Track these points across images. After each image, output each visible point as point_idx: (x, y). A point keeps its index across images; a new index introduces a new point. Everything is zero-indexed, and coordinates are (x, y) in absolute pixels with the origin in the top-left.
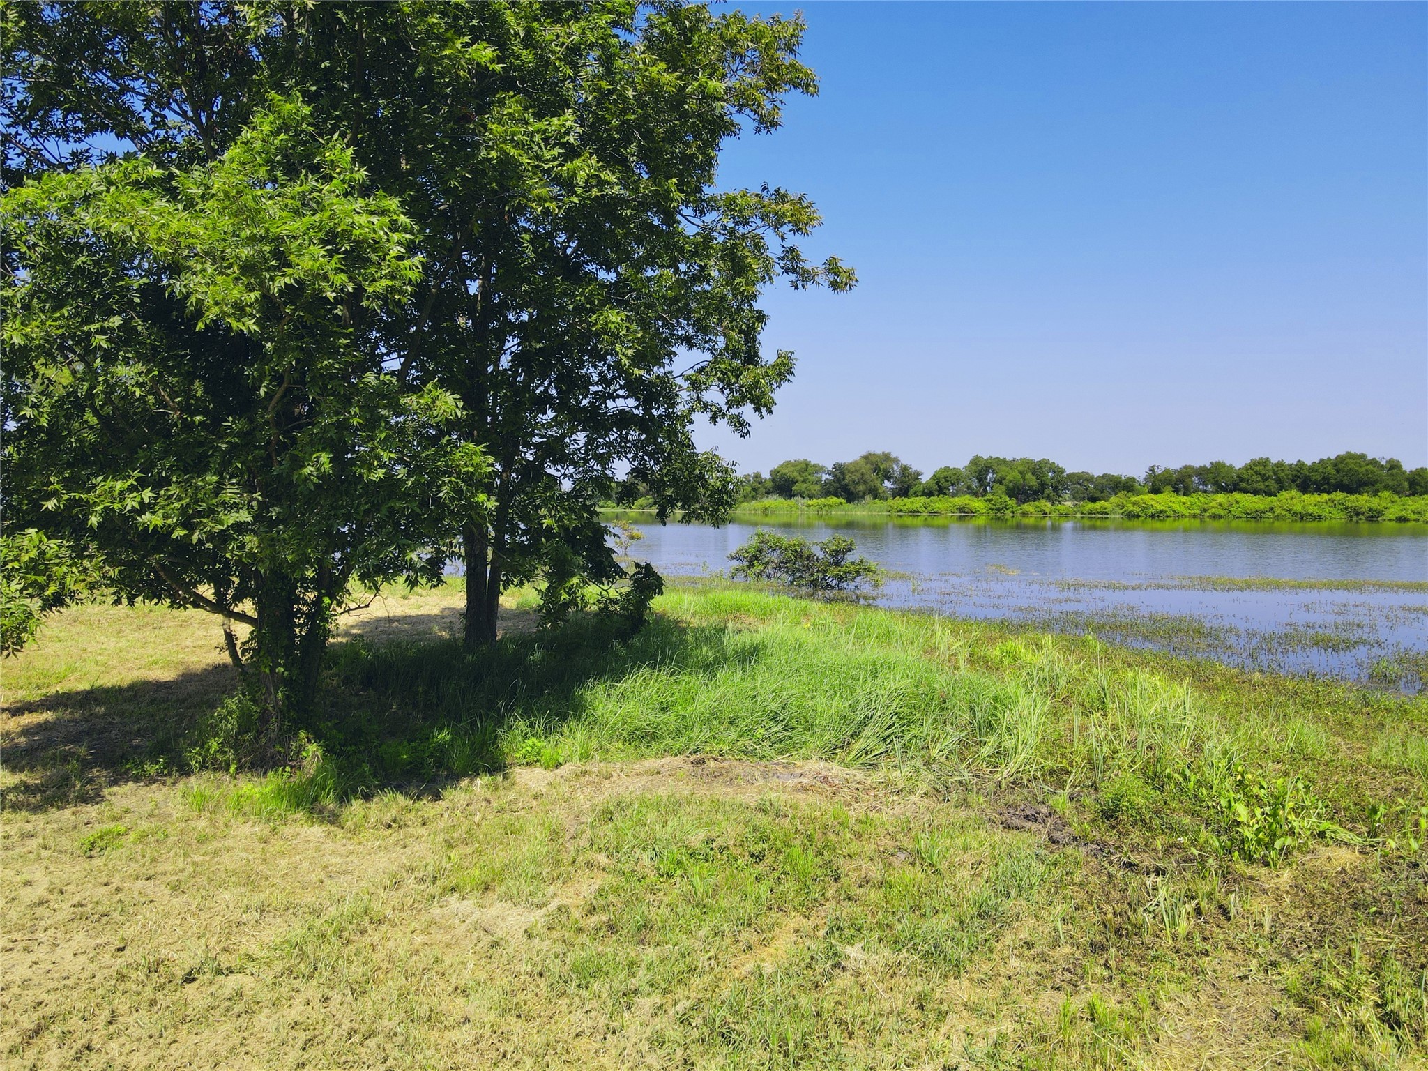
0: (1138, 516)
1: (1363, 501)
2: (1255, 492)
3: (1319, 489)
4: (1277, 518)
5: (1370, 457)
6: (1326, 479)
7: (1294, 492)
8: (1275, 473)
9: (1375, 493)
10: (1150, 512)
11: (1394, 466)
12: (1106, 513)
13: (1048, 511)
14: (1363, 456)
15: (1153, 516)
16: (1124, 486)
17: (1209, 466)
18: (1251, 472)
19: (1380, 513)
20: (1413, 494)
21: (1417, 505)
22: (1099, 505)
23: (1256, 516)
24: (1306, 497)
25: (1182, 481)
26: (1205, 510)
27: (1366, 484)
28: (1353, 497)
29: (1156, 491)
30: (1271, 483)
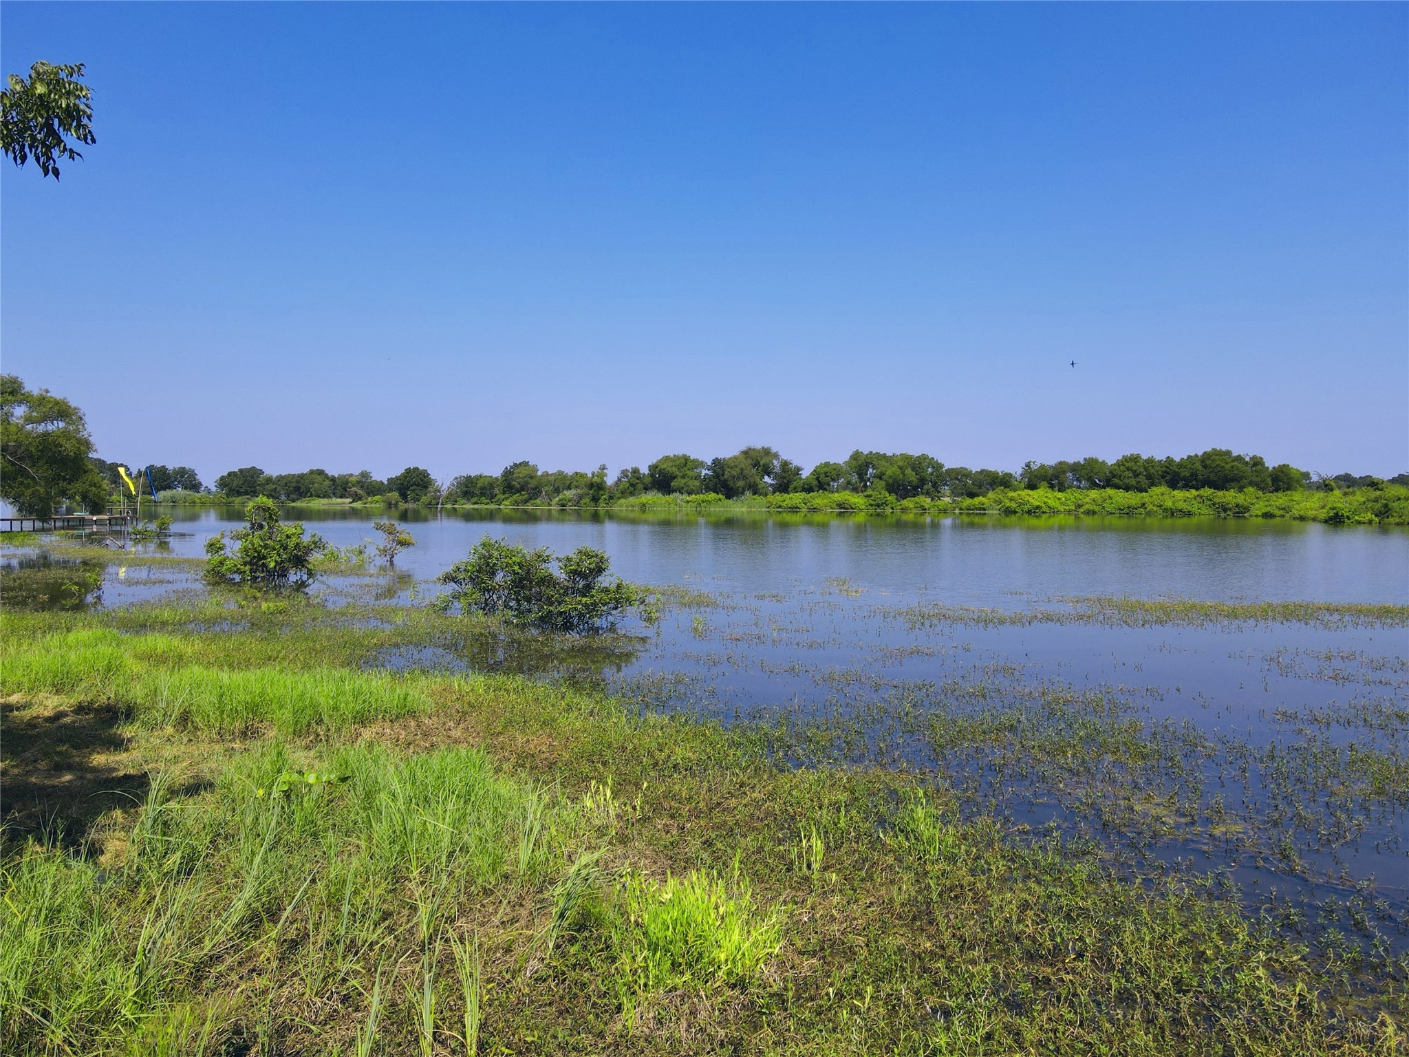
0: (1015, 512)
1: (1230, 496)
2: (1127, 489)
3: (1187, 486)
4: (1149, 514)
5: (1235, 454)
6: (1194, 475)
7: (1164, 489)
8: (1146, 469)
9: (1241, 489)
10: (1026, 508)
11: (1257, 462)
12: (984, 509)
13: (927, 507)
14: (1228, 453)
15: (1029, 512)
16: (1002, 482)
17: (1082, 462)
18: (1122, 468)
19: (1247, 509)
20: (1277, 490)
21: (1281, 501)
22: (977, 500)
23: (1127, 512)
24: (1176, 492)
25: (1057, 477)
26: (1080, 506)
27: (1232, 480)
28: (1220, 493)
29: (1032, 486)
30: (1142, 479)
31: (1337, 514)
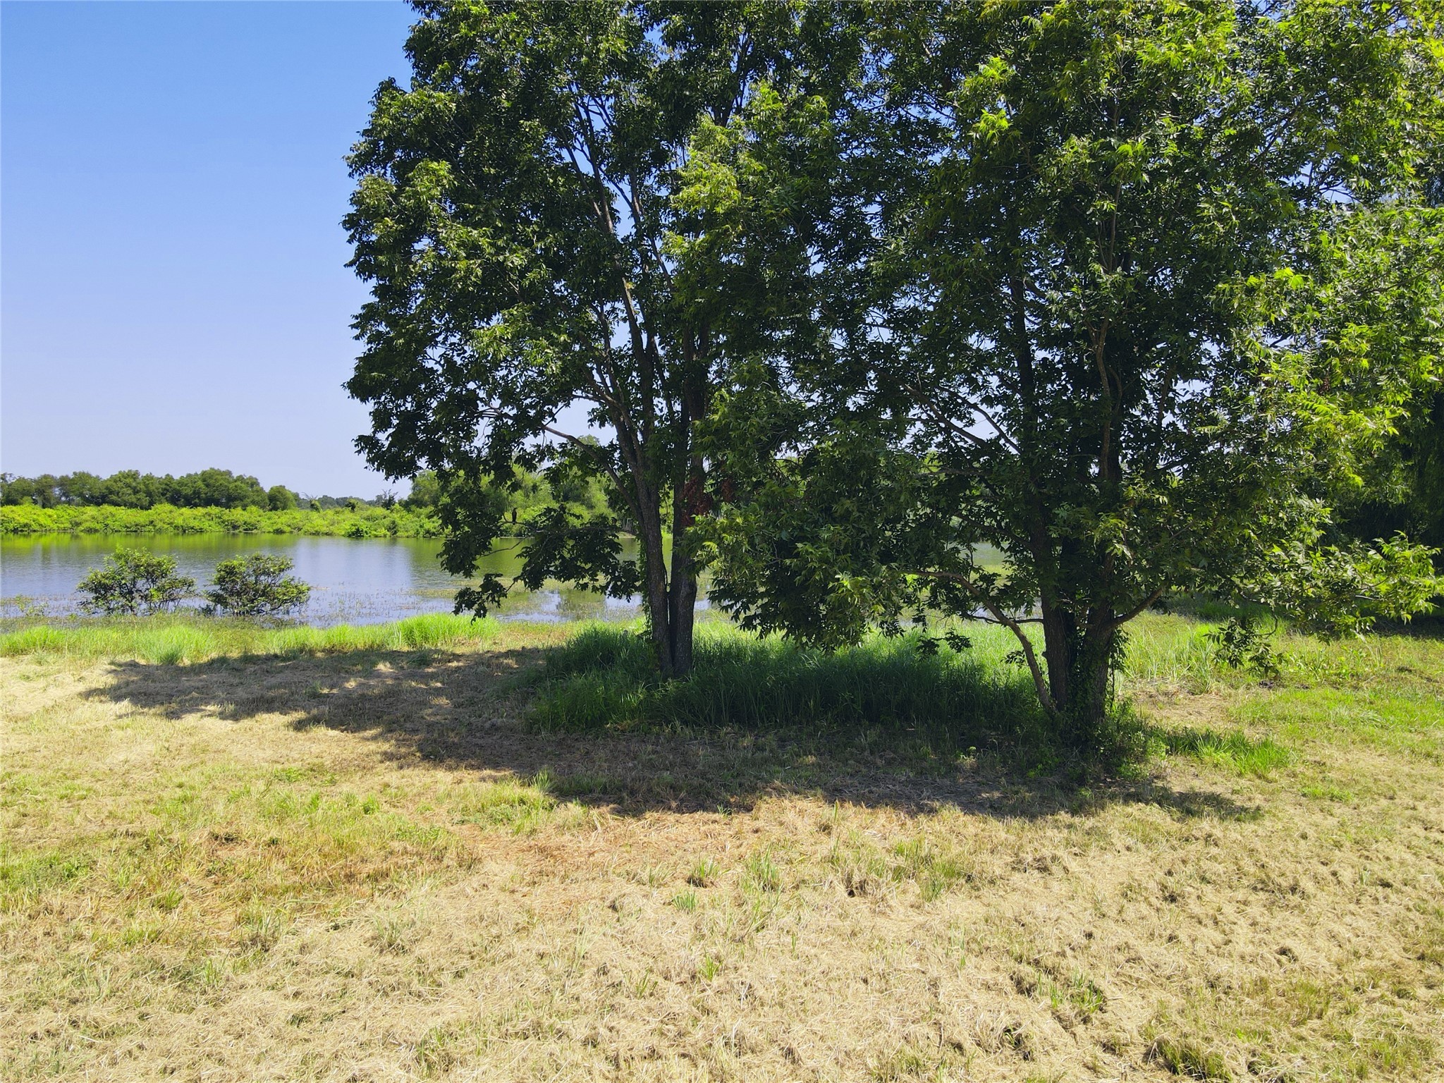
1: (237, 514)
2: (132, 505)
3: (192, 504)
4: (159, 531)
6: (197, 493)
7: (168, 507)
8: (146, 486)
9: (244, 508)
10: (11, 526)
11: (253, 483)
15: (15, 531)
17: (71, 476)
19: (256, 526)
20: (276, 509)
21: (284, 519)
23: (135, 529)
24: (182, 510)
25: (40, 492)
26: (78, 524)
27: (235, 499)
28: (227, 511)
29: (12, 502)
30: (142, 495)
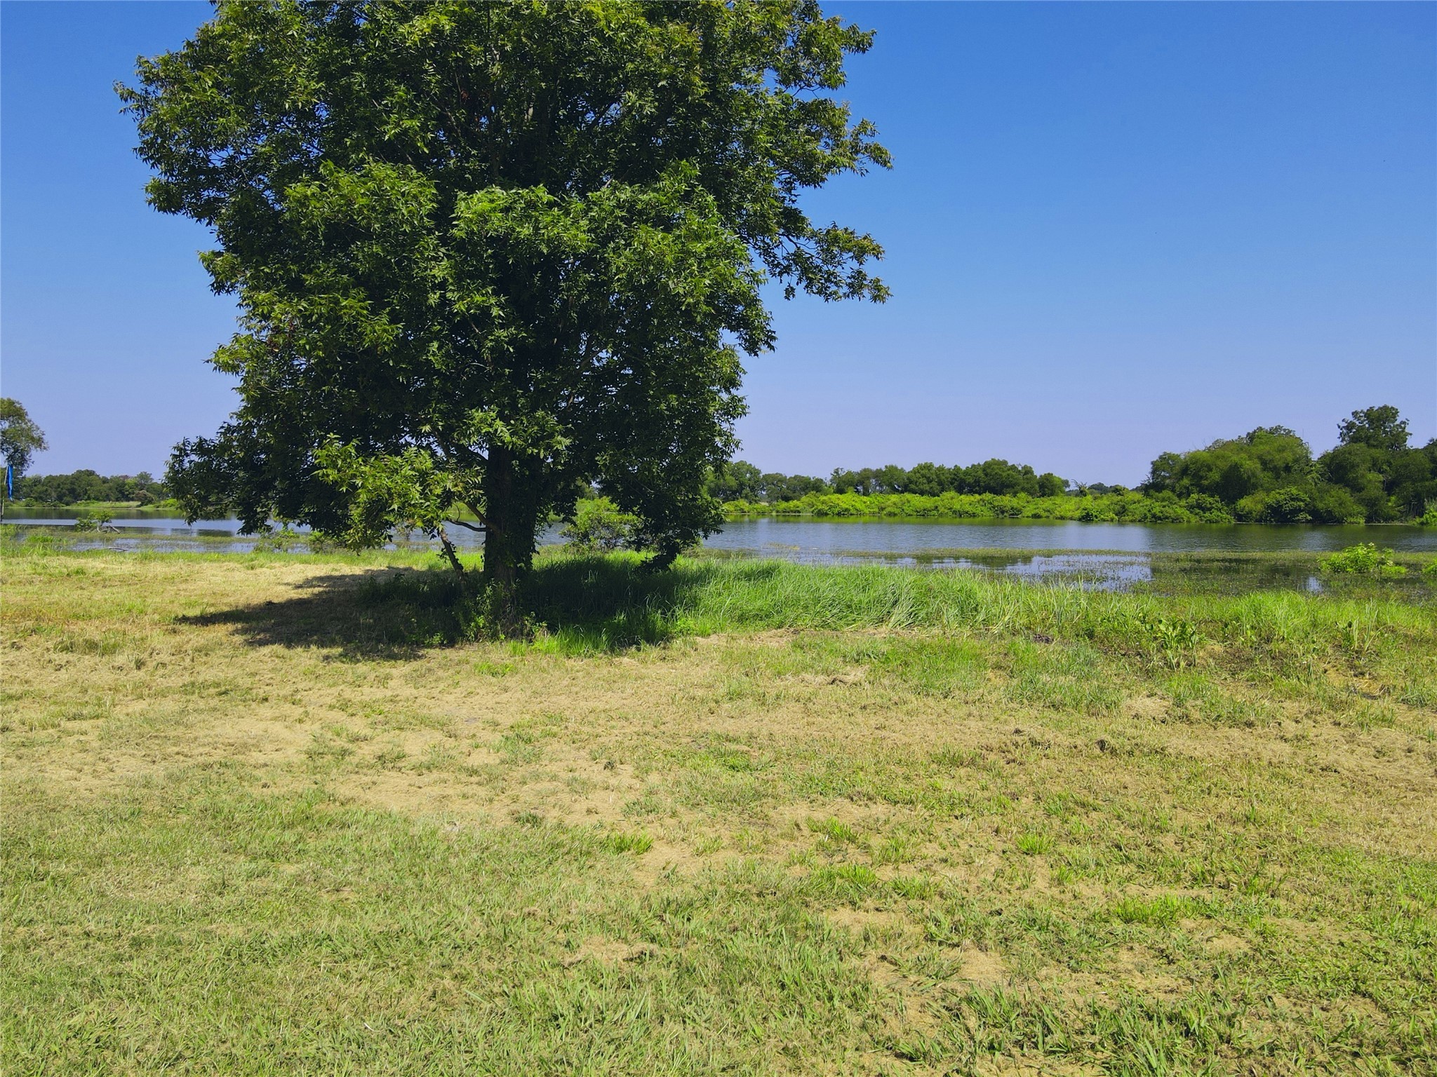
0: (826, 514)
1: (1006, 500)
2: (922, 493)
3: (972, 492)
4: (941, 515)
5: (1010, 464)
6: (977, 482)
7: (953, 493)
8: (938, 476)
9: (1015, 495)
10: (836, 511)
11: (1028, 471)
12: (799, 512)
13: (746, 510)
14: (1005, 463)
15: (839, 514)
16: (814, 486)
17: (884, 469)
18: (918, 475)
19: (1020, 511)
20: (1043, 495)
21: (1046, 505)
22: (792, 504)
23: (923, 513)
24: (963, 497)
25: (862, 483)
26: (883, 509)
27: (1008, 486)
28: (998, 498)
29: (840, 491)
30: (934, 484)
31: (1088, 514)
